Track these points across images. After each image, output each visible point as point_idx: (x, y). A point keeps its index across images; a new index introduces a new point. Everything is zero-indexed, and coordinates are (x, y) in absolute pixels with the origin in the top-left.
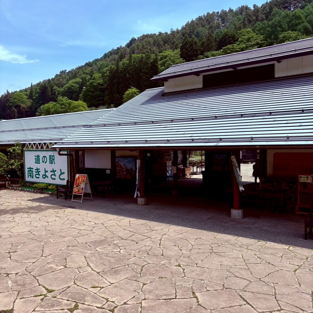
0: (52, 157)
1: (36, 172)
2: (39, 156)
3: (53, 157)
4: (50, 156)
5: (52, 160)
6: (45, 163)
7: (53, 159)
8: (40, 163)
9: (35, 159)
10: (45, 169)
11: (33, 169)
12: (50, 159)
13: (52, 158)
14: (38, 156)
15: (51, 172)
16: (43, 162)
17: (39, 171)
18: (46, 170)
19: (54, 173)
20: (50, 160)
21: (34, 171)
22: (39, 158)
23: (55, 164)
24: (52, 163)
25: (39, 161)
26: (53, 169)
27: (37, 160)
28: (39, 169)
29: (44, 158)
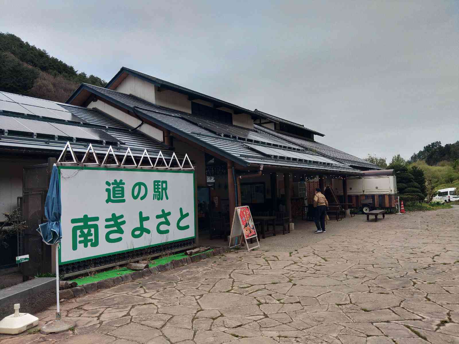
0: (160, 184)
1: (107, 227)
2: (124, 184)
3: (164, 185)
4: (155, 182)
5: (160, 190)
6: (142, 198)
7: (163, 189)
8: (124, 201)
9: (108, 190)
10: (141, 213)
11: (97, 219)
12: (155, 188)
13: (160, 187)
14: (119, 184)
15: (158, 217)
16: (135, 198)
17: (119, 221)
18: (144, 216)
19: (166, 219)
20: (155, 192)
21: (101, 224)
22: (123, 188)
23: (167, 198)
24: (160, 198)
25: (123, 196)
26: (163, 211)
27: (114, 194)
28: (122, 216)
29: (137, 187)
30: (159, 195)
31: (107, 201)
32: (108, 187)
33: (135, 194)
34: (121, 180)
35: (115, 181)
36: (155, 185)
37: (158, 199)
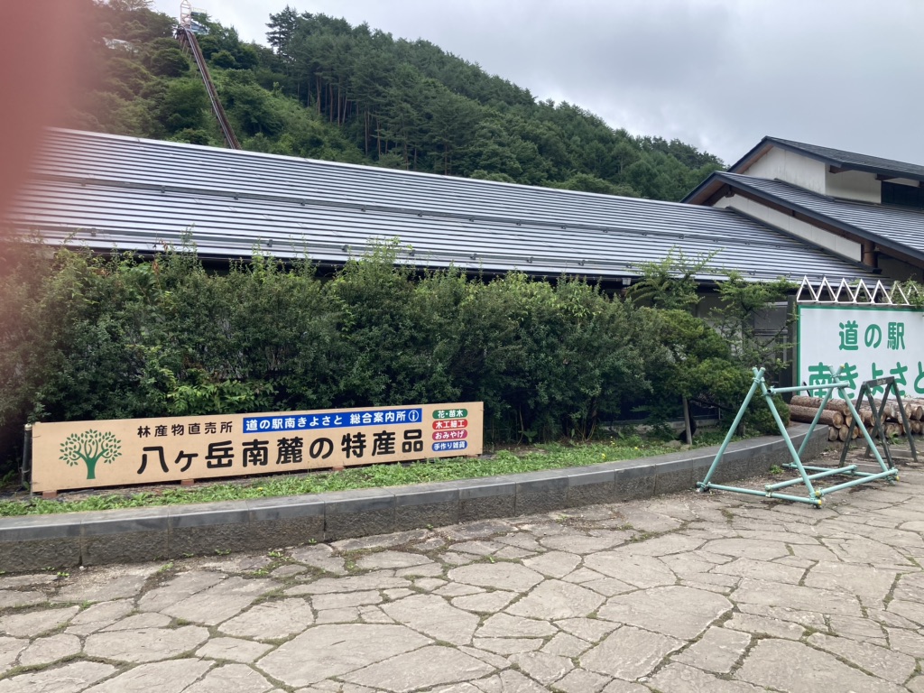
0: (896, 327)
2: (857, 326)
3: (900, 328)
4: (890, 324)
5: (896, 336)
6: (876, 346)
7: (899, 335)
8: (856, 348)
9: (841, 334)
10: (874, 365)
11: (830, 368)
12: (890, 333)
13: (896, 331)
14: (852, 327)
15: (893, 372)
16: (868, 344)
17: (852, 372)
18: (877, 369)
19: (902, 376)
20: (890, 338)
22: (856, 331)
23: (904, 348)
24: (895, 347)
25: (855, 342)
26: (898, 364)
27: (847, 339)
28: (854, 367)
29: (870, 331)
30: (894, 343)
31: (841, 348)
32: (841, 330)
33: (869, 341)
34: (854, 322)
35: (849, 322)
36: (890, 329)
37: (894, 348)
